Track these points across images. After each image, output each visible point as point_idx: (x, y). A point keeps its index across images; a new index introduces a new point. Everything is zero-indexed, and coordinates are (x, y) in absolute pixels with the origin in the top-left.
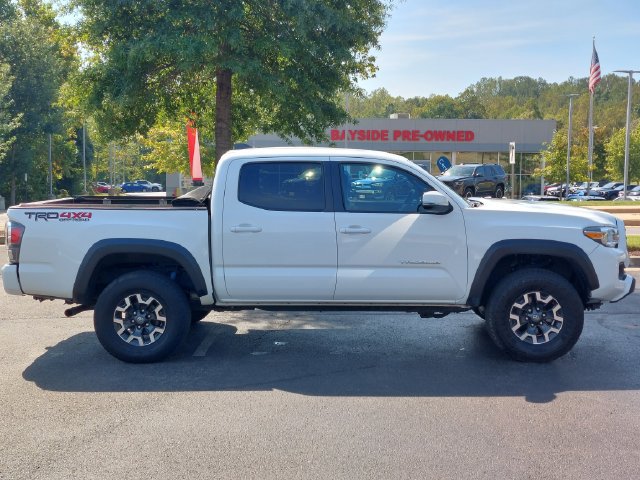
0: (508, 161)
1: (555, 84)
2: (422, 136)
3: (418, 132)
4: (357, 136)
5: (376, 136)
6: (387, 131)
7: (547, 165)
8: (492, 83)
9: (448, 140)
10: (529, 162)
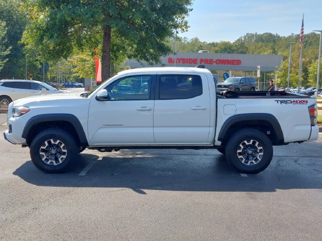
0: (257, 75)
1: (284, 37)
2: (214, 62)
3: (212, 60)
4: (181, 61)
5: (191, 61)
6: (197, 59)
7: (278, 78)
8: (252, 36)
9: (228, 64)
10: (269, 76)
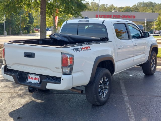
0: (144, 24)
1: (158, 4)
2: (121, 17)
3: (120, 16)
4: (103, 16)
5: (108, 16)
6: (111, 15)
7: (155, 25)
8: (142, 3)
9: (128, 18)
10: (150, 24)
